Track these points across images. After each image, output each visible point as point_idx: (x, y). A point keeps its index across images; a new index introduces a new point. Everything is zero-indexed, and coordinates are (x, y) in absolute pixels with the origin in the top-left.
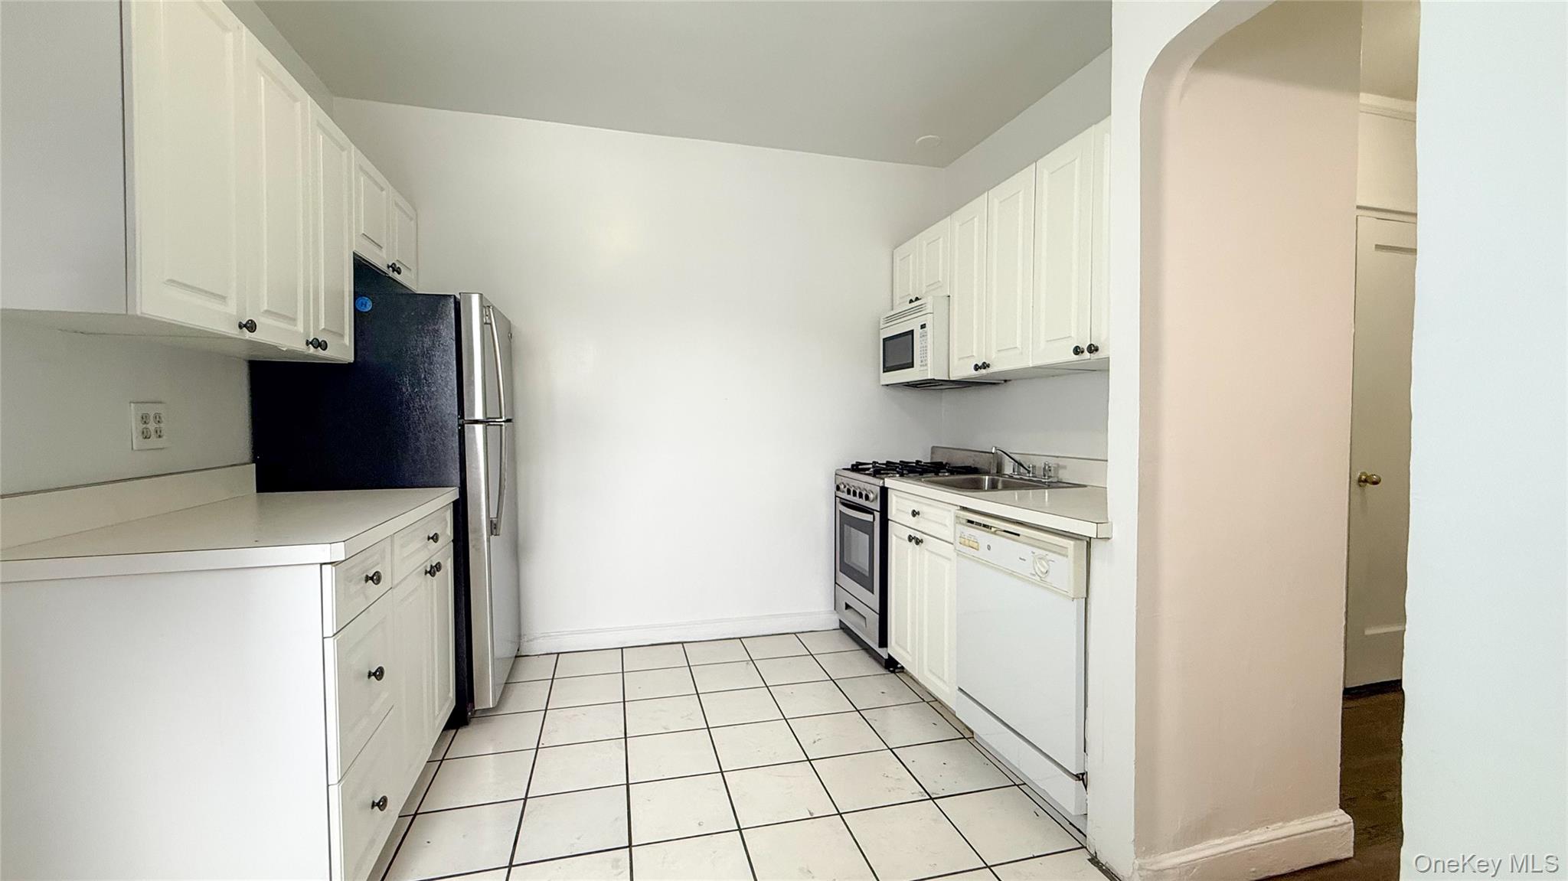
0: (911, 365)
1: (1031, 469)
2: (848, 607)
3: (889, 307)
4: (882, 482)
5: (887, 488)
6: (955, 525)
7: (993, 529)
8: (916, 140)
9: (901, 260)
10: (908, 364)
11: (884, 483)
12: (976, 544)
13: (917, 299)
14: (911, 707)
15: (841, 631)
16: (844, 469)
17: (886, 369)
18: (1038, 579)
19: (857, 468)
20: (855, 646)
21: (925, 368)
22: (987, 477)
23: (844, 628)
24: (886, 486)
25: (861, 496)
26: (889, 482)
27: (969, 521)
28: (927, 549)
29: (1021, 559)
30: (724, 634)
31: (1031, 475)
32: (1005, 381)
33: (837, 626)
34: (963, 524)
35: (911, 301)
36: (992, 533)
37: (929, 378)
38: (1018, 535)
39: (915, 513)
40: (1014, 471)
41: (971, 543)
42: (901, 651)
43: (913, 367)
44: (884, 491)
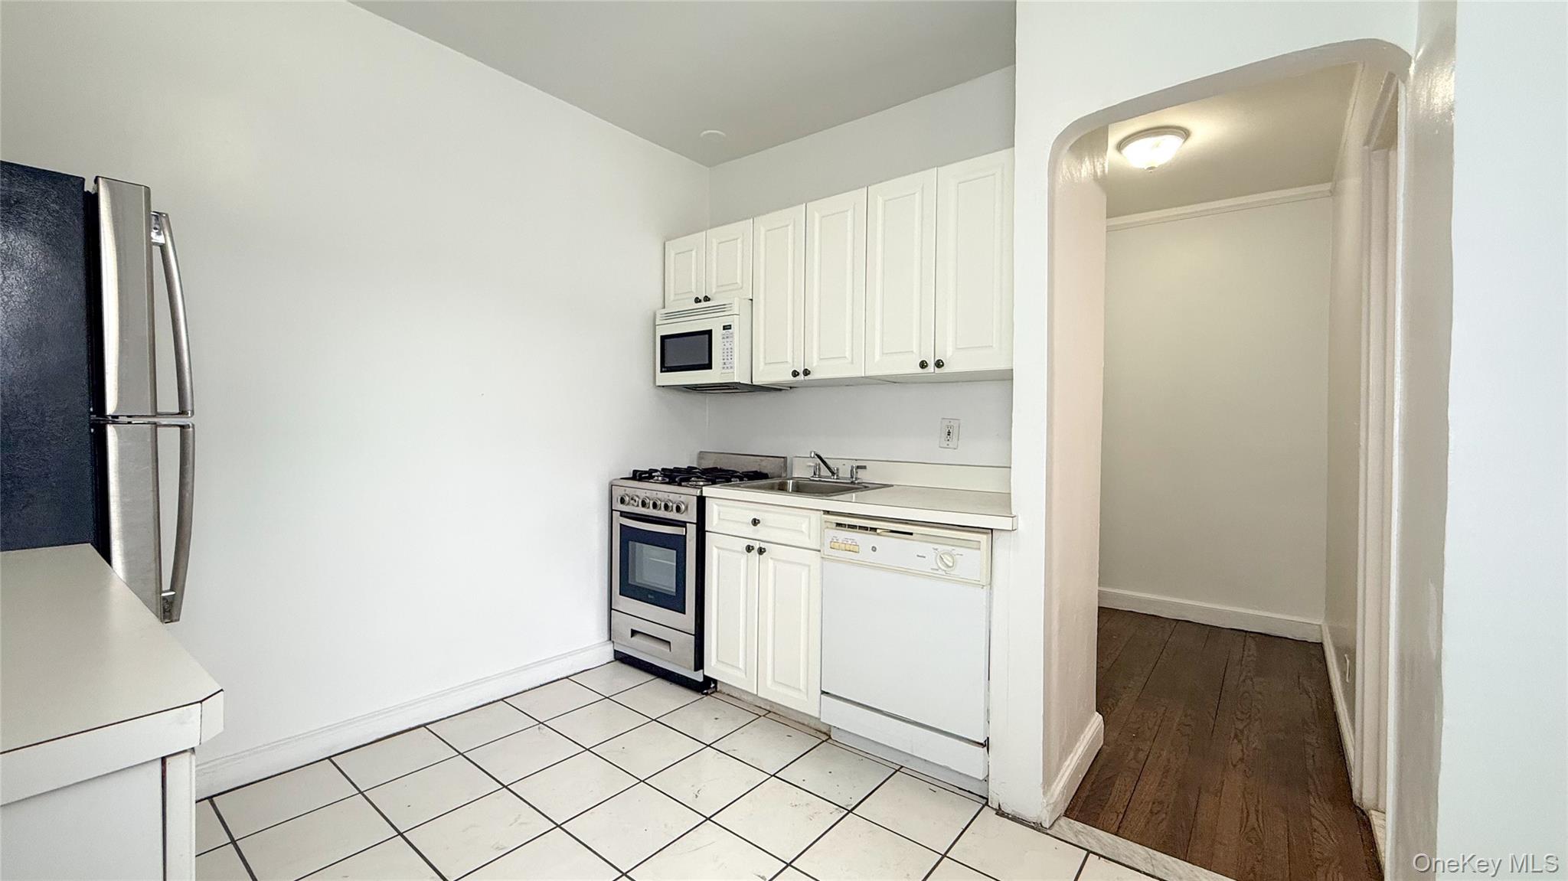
0: (709, 366)
1: (836, 471)
2: (634, 633)
3: (660, 305)
4: (699, 491)
5: (705, 497)
6: (822, 530)
7: (878, 531)
8: (702, 132)
9: (676, 254)
10: (705, 365)
11: (702, 491)
12: (857, 547)
13: (707, 299)
14: (755, 726)
15: (617, 663)
16: (622, 479)
17: (665, 368)
18: (944, 573)
19: (638, 476)
20: (645, 677)
21: (732, 370)
22: (791, 481)
23: (621, 658)
24: (704, 495)
25: (655, 506)
26: (708, 491)
27: (838, 525)
28: (771, 558)
29: (918, 556)
30: (482, 700)
31: (835, 477)
32: (791, 387)
33: (611, 657)
34: (832, 528)
35: (697, 300)
36: (878, 534)
37: (736, 381)
38: (911, 534)
39: (755, 522)
40: (815, 474)
41: (847, 547)
42: (730, 671)
43: (711, 368)
44: (701, 501)
